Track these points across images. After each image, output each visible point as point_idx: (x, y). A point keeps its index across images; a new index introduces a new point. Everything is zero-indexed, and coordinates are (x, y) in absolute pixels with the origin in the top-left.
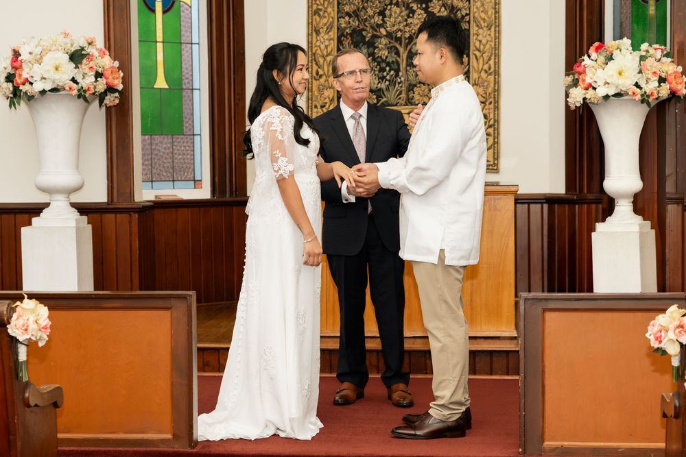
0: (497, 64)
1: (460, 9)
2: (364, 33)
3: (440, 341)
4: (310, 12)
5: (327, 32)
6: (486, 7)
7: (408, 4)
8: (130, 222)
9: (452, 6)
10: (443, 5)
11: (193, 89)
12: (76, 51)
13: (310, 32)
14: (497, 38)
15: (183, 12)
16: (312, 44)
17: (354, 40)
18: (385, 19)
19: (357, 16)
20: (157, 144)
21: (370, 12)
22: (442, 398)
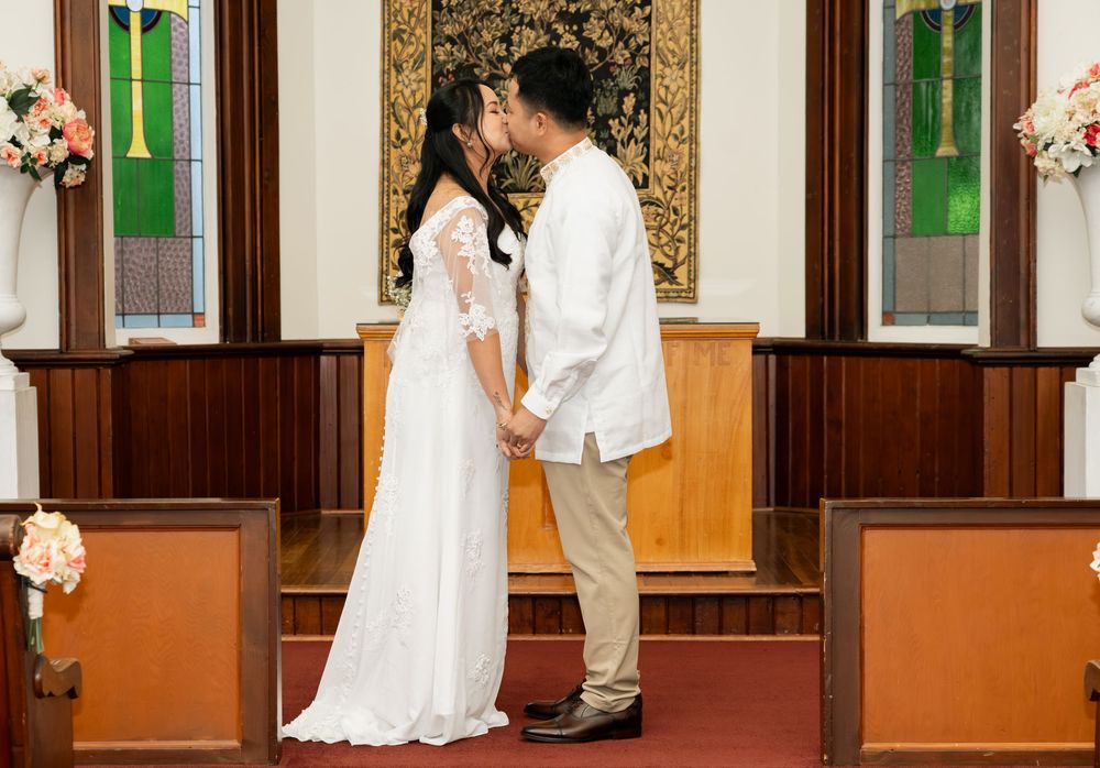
0: (694, 125)
1: (634, 35)
2: (476, 71)
3: (593, 581)
4: (386, 35)
5: (416, 68)
6: (676, 31)
7: (550, 25)
8: (98, 382)
9: (622, 29)
10: (607, 27)
11: (190, 160)
12: (19, 93)
13: (386, 67)
14: (695, 82)
15: (175, 30)
16: (389, 87)
18: (512, 48)
19: (465, 43)
20: (131, 252)
21: (487, 37)
22: (602, 674)
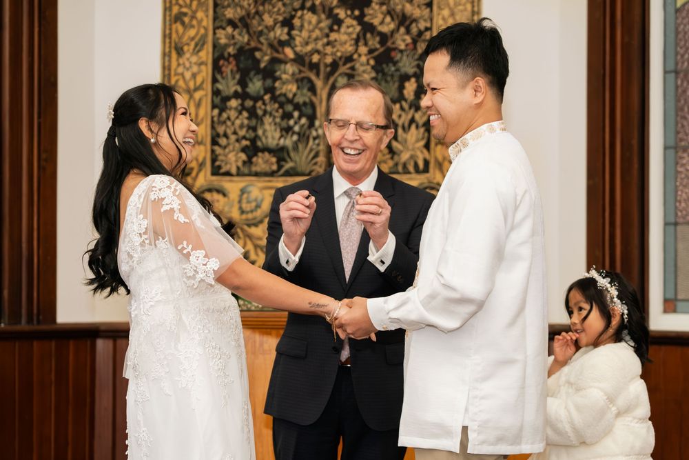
1: (415, 20)
2: (258, 55)
4: (168, 18)
5: (197, 51)
7: (331, 10)
9: (404, 15)
10: (389, 12)
13: (167, 50)
16: (169, 69)
17: (241, 66)
18: (293, 32)
19: (247, 26)
